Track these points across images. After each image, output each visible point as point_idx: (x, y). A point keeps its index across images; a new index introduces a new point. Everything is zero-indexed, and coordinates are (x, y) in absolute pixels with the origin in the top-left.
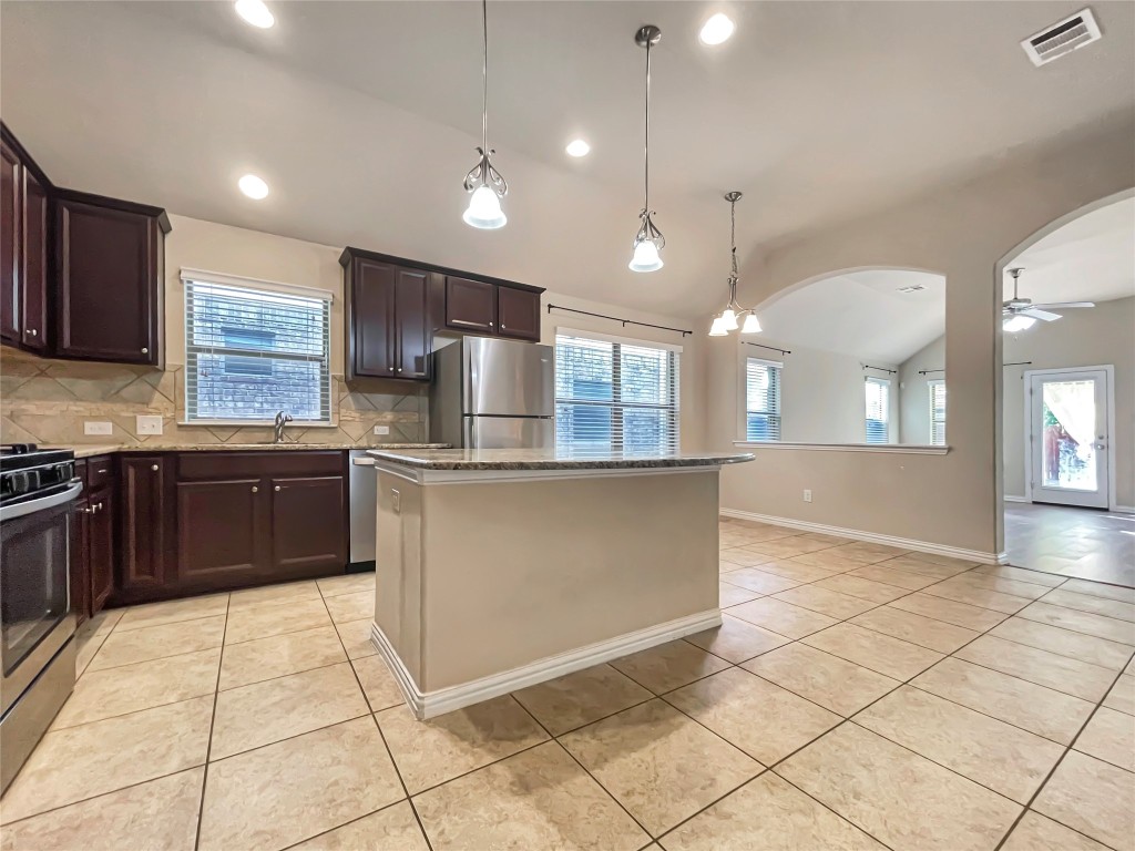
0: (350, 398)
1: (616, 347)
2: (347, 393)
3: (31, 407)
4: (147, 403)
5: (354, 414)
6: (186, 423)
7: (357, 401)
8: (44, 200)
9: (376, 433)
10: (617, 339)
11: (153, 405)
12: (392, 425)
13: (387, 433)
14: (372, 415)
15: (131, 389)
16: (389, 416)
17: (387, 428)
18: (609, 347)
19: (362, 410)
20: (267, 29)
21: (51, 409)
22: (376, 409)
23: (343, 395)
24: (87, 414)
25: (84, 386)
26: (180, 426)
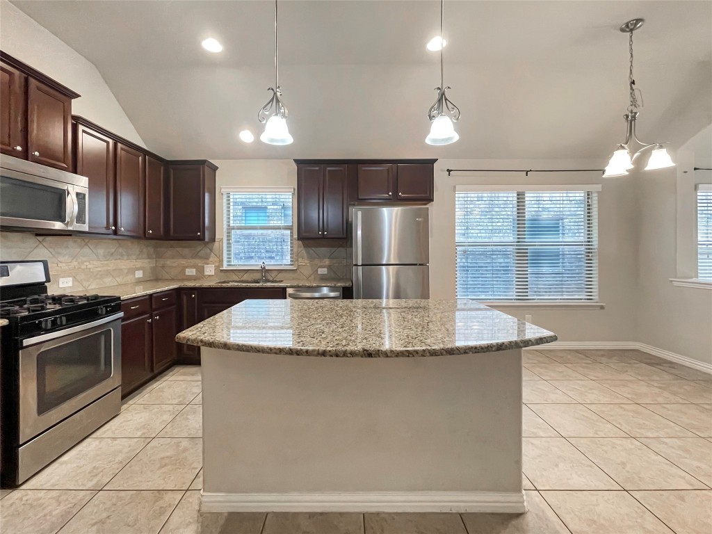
0: (304, 251)
1: (521, 196)
2: (302, 248)
3: (169, 262)
4: (207, 258)
5: (306, 261)
6: (224, 268)
7: (308, 253)
8: (162, 168)
9: (319, 273)
10: (521, 188)
11: (210, 260)
12: (329, 267)
13: (326, 273)
14: (317, 261)
15: (203, 252)
16: (327, 262)
17: (326, 269)
18: (513, 197)
19: (311, 258)
20: (218, 53)
21: (174, 262)
22: (320, 258)
23: (300, 249)
24: (186, 265)
25: (186, 251)
26: (221, 270)
